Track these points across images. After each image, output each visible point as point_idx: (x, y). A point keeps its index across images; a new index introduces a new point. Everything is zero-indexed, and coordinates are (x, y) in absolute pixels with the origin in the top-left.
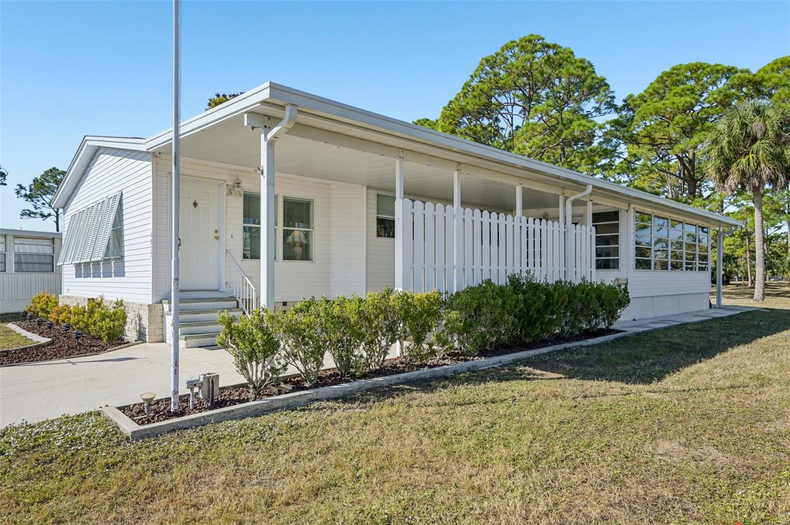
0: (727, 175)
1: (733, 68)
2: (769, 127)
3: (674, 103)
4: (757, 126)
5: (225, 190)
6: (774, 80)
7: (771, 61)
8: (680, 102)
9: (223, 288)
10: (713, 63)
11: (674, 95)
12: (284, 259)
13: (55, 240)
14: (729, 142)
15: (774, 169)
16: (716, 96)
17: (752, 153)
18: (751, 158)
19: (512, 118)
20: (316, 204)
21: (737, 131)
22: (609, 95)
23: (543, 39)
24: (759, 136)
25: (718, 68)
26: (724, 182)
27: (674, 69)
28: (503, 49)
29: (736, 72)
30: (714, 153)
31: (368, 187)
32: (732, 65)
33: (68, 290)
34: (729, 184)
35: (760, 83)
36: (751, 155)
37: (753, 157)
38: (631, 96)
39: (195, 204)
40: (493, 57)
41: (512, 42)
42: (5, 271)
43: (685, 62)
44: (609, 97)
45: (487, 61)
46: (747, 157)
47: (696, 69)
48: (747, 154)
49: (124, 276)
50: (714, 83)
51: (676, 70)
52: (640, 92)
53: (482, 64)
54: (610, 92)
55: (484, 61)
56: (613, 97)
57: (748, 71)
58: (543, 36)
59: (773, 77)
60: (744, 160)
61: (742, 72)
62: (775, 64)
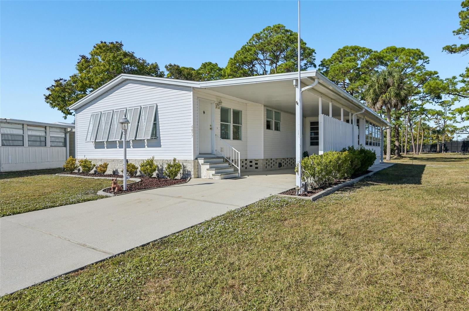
0: (376, 102)
1: (371, 50)
2: (395, 81)
3: (348, 65)
4: (390, 80)
5: (215, 105)
6: (388, 57)
7: (385, 48)
8: (351, 65)
9: (215, 153)
10: (362, 47)
11: (347, 61)
12: (233, 139)
13: (47, 128)
14: (378, 87)
15: (397, 100)
16: (365, 63)
17: (388, 92)
18: (387, 95)
19: (265, 66)
20: (243, 113)
21: (382, 81)
22: (313, 58)
23: (285, 27)
24: (391, 84)
25: (365, 49)
26: (374, 105)
27: (344, 48)
28: (264, 30)
29: (372, 52)
30: (371, 91)
31: (264, 106)
32: (370, 48)
33: (85, 156)
34: (377, 106)
35: (382, 58)
36: (387, 94)
37: (388, 94)
38: (324, 60)
39: (204, 112)
40: (259, 34)
41: (269, 27)
42: (23, 145)
43: (350, 45)
44: (313, 59)
45: (257, 35)
46: (385, 94)
47: (355, 49)
48: (385, 93)
49: (161, 147)
50: (363, 57)
51: (346, 48)
52: (328, 58)
53: (253, 37)
54: (313, 56)
55: (255, 36)
56: (315, 59)
57: (377, 52)
58: (285, 26)
59: (388, 56)
60: (384, 96)
61: (375, 52)
62: (388, 49)
